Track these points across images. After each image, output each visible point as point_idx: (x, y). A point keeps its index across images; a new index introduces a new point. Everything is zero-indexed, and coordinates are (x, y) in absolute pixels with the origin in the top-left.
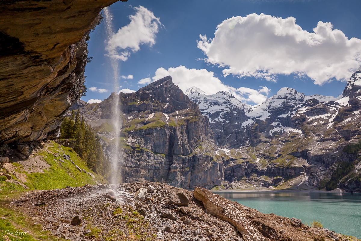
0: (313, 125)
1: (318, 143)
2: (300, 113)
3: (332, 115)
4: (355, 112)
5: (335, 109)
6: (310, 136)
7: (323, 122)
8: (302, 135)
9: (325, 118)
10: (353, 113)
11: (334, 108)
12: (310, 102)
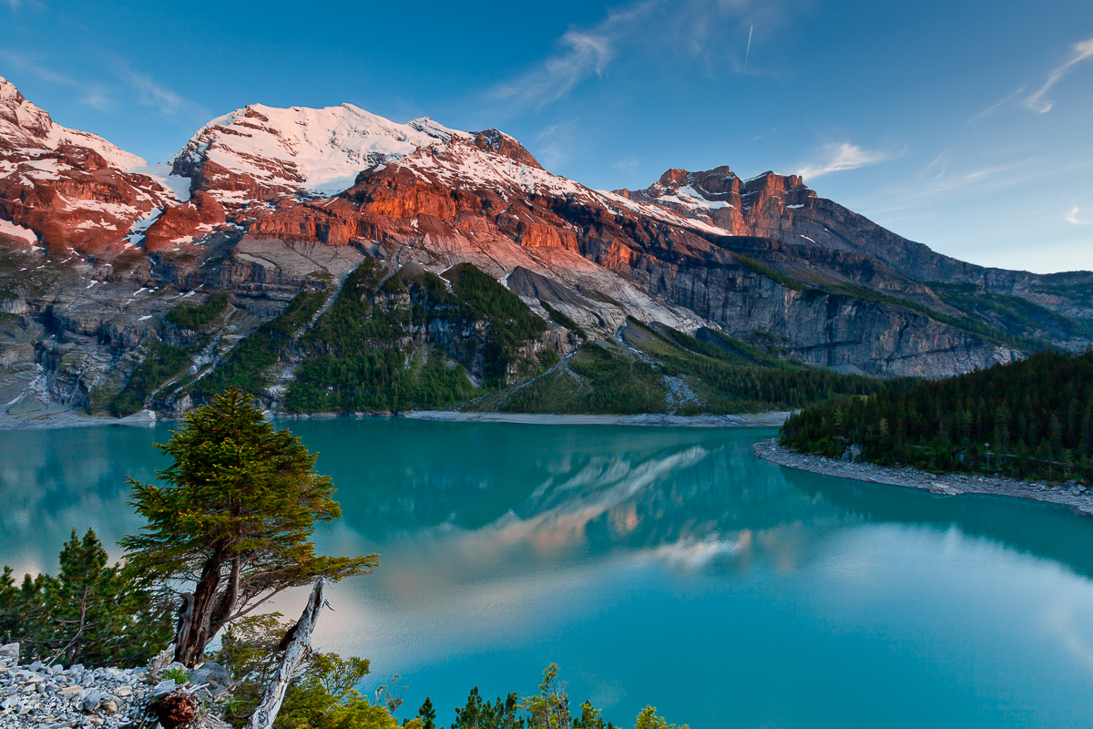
0: (80, 226)
1: (94, 282)
2: (36, 176)
3: (140, 214)
4: (202, 225)
5: (150, 199)
6: (65, 256)
7: (113, 228)
8: (35, 248)
9: (118, 216)
10: (197, 228)
11: (147, 196)
12: (75, 155)
